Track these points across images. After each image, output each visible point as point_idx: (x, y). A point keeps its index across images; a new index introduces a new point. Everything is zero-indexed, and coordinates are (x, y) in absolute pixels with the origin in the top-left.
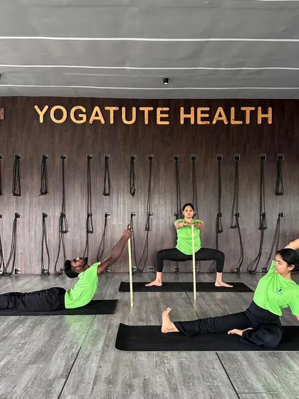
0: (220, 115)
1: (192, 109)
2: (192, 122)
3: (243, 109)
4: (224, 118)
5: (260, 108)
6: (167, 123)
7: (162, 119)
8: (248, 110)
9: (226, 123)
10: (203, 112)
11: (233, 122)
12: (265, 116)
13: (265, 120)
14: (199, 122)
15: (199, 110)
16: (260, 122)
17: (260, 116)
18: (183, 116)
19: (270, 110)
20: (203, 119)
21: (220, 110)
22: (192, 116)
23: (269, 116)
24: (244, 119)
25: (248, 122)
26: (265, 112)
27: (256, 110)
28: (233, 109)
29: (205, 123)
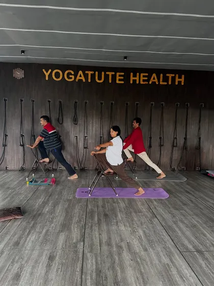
0: (154, 79)
1: (138, 74)
2: (137, 82)
3: (167, 75)
4: (156, 80)
5: (177, 75)
6: (123, 82)
7: (120, 80)
8: (170, 76)
9: (157, 83)
10: (144, 76)
11: (161, 83)
12: (180, 80)
13: (180, 82)
14: (142, 83)
15: (142, 75)
16: (177, 83)
17: (177, 80)
18: (132, 78)
19: (183, 76)
20: (144, 81)
21: (154, 75)
22: (137, 78)
23: (182, 80)
24: (167, 81)
25: (170, 83)
26: (180, 77)
27: (175, 76)
28: (162, 75)
29: (145, 83)
